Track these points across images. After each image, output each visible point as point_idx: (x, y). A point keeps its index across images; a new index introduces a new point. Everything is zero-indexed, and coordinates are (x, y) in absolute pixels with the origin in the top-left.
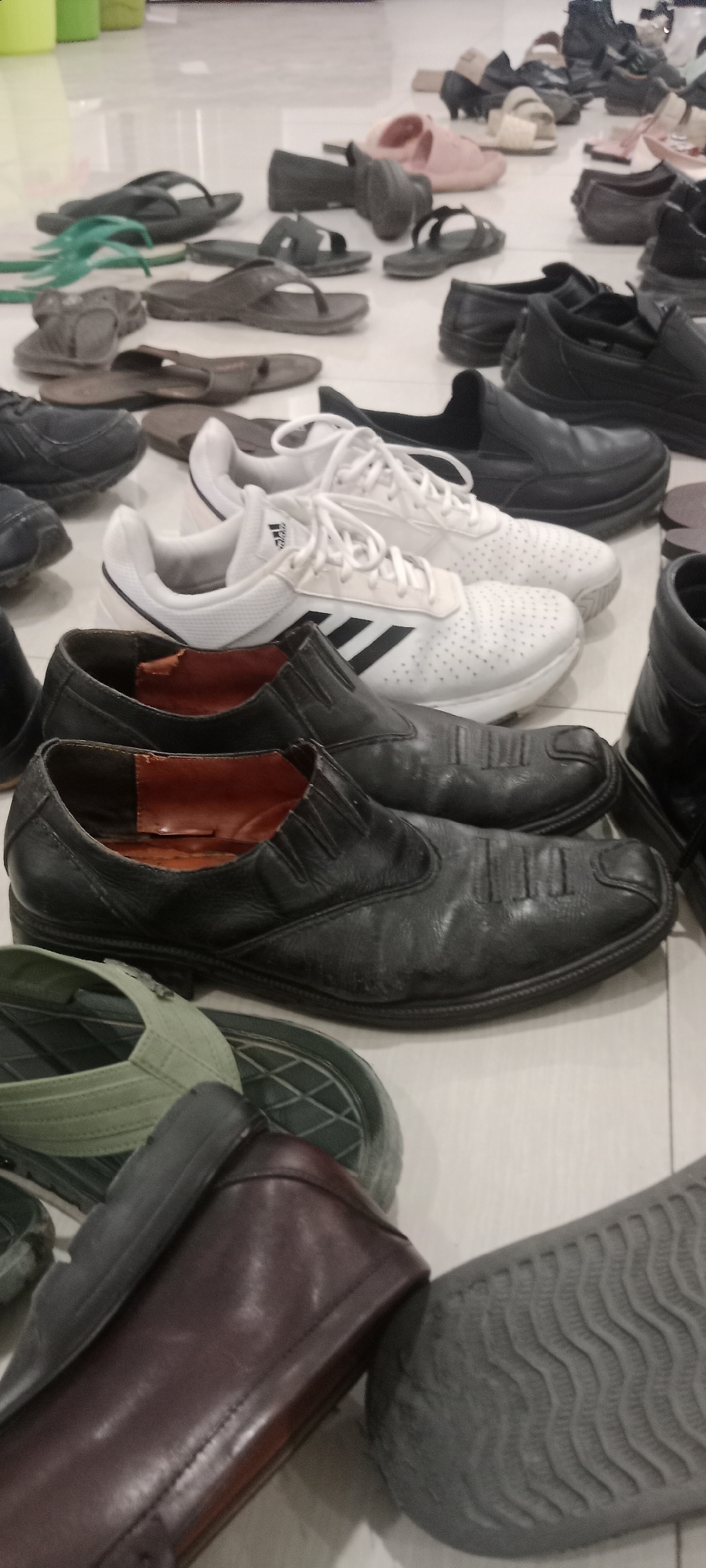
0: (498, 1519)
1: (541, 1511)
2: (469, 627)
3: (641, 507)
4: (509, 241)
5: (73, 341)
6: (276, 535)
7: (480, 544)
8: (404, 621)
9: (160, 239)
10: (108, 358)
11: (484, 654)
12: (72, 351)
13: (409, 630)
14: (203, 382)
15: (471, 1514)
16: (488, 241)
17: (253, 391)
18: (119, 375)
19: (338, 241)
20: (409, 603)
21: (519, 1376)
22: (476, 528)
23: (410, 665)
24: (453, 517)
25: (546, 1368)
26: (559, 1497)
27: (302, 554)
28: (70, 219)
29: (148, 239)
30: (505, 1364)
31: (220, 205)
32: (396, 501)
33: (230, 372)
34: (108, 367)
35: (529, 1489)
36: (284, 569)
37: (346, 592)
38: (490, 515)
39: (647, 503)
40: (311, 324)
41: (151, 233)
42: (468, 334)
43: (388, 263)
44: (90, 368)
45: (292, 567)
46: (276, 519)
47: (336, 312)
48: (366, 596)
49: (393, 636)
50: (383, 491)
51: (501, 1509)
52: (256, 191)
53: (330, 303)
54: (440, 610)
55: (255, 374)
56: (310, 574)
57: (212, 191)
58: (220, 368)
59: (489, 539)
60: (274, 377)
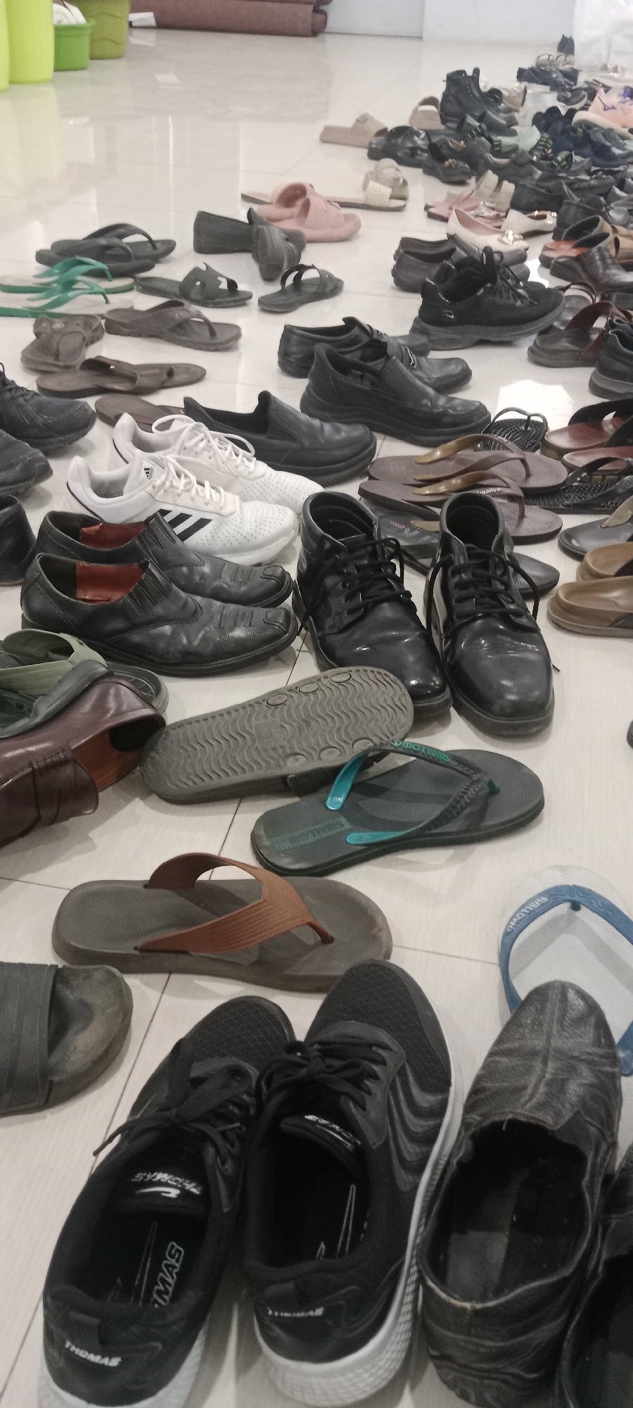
0: (177, 786)
1: (190, 783)
2: (239, 520)
3: (355, 468)
4: (345, 287)
5: (58, 350)
6: (147, 473)
7: (254, 483)
8: (207, 516)
9: (117, 274)
10: (78, 362)
11: (245, 534)
12: (57, 357)
13: (211, 520)
14: (132, 379)
15: (168, 784)
16: (330, 287)
17: (163, 386)
18: (84, 373)
19: (232, 285)
20: (210, 508)
21: (189, 749)
22: (253, 475)
23: (209, 537)
24: (241, 468)
25: (198, 748)
26: (197, 780)
27: (158, 482)
28: (58, 257)
29: (109, 274)
30: (186, 746)
31: (161, 248)
32: (213, 460)
33: (149, 375)
34: (78, 367)
35: (188, 778)
36: (149, 489)
37: (179, 501)
38: (262, 468)
39: (360, 466)
40: (203, 344)
41: (110, 270)
42: (294, 359)
43: (261, 302)
44: (67, 368)
45: (154, 488)
46: (147, 465)
47: (221, 337)
48: (190, 504)
49: (202, 523)
50: (206, 454)
51: (178, 783)
52: (185, 238)
53: (216, 329)
54: (225, 512)
55: (164, 376)
56: (162, 492)
57: (154, 237)
58: (143, 373)
59: (259, 480)
60: (176, 378)
